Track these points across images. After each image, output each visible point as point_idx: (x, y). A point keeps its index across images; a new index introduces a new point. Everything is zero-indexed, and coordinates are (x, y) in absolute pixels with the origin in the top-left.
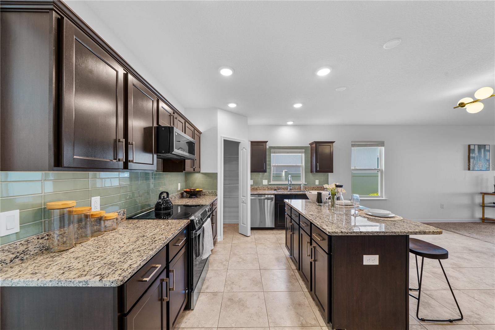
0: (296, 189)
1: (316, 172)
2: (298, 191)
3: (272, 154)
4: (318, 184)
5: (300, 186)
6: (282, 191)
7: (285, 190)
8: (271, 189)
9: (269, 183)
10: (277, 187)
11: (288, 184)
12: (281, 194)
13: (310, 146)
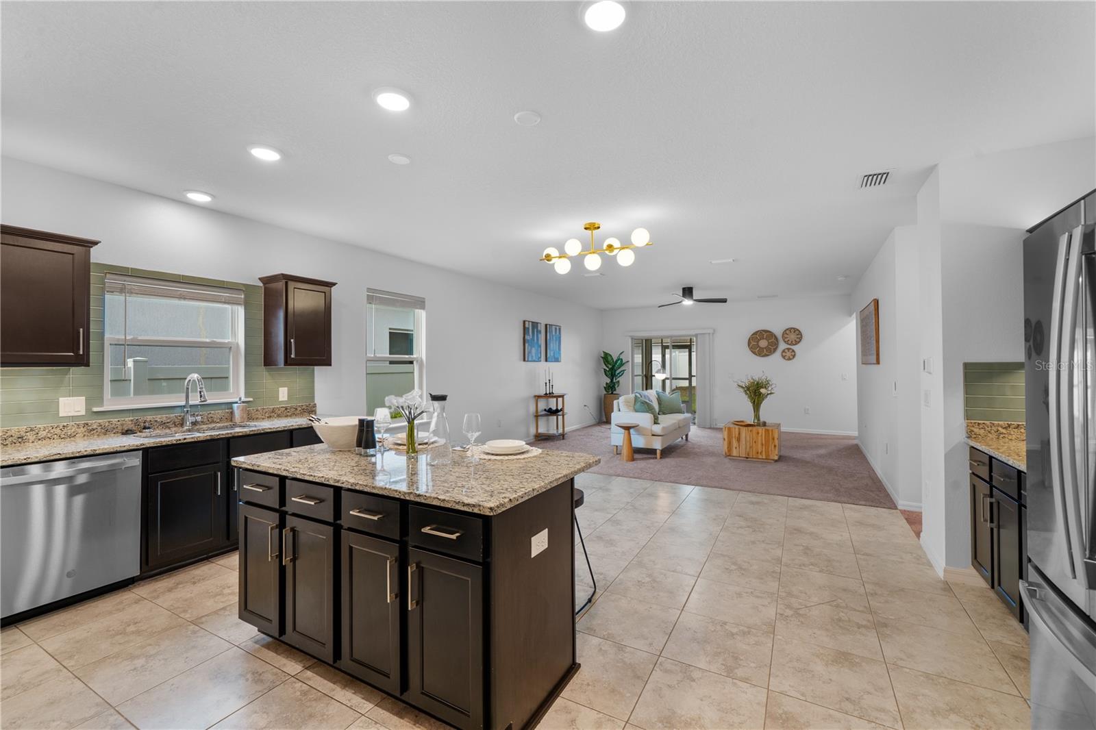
0: (213, 422)
1: (286, 363)
2: (226, 427)
3: (108, 297)
4: (286, 399)
5: (232, 408)
6: (158, 432)
7: (173, 429)
8: (106, 431)
9: (95, 409)
10: (136, 423)
11: (184, 406)
12: (173, 445)
13: (261, 285)
